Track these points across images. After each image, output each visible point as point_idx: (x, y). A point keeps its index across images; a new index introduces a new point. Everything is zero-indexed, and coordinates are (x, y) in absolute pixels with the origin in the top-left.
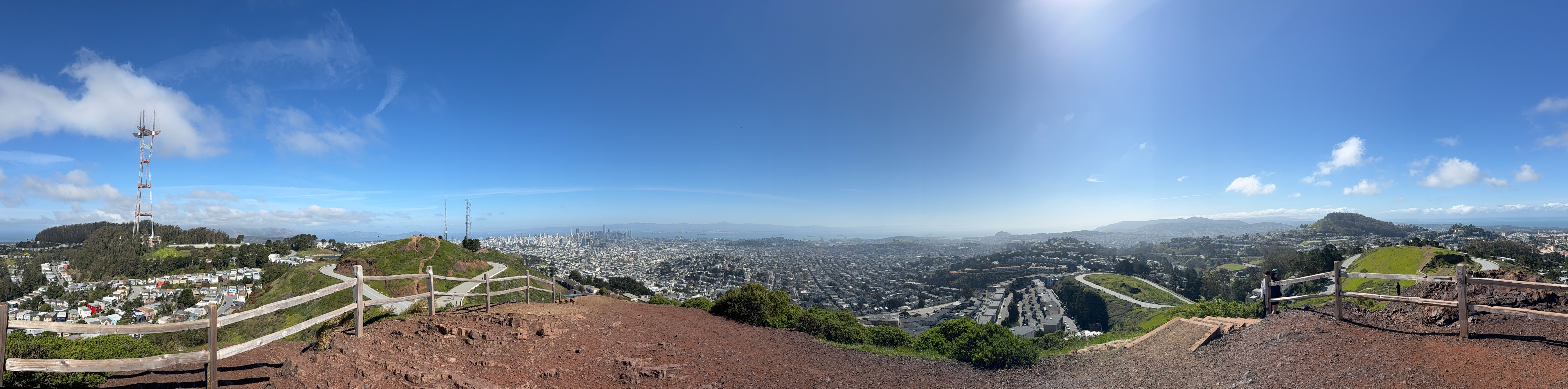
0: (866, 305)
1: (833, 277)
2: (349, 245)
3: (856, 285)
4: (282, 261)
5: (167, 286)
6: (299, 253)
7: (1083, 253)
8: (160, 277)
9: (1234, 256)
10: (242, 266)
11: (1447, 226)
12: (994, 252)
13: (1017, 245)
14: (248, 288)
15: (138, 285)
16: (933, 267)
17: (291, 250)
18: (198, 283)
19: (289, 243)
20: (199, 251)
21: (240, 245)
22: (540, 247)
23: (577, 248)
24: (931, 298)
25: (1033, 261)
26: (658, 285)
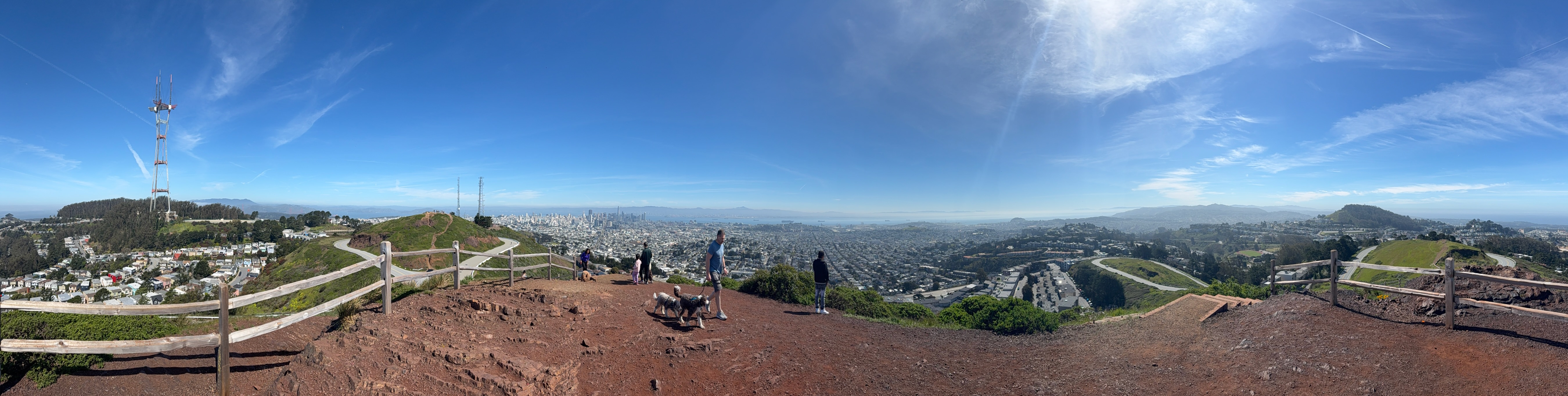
0: (881, 287)
1: (849, 261)
2: (363, 221)
3: (871, 269)
4: (296, 236)
5: (183, 257)
6: (313, 229)
7: (1100, 239)
8: (176, 249)
9: (1251, 243)
10: (257, 240)
11: (1464, 221)
12: (1009, 238)
13: (1033, 231)
14: (263, 261)
15: (156, 257)
16: (947, 252)
17: (305, 226)
18: (214, 256)
19: (303, 219)
20: (215, 226)
21: (253, 222)
22: (551, 226)
23: (590, 229)
24: (946, 281)
25: (1048, 246)
26: (670, 266)
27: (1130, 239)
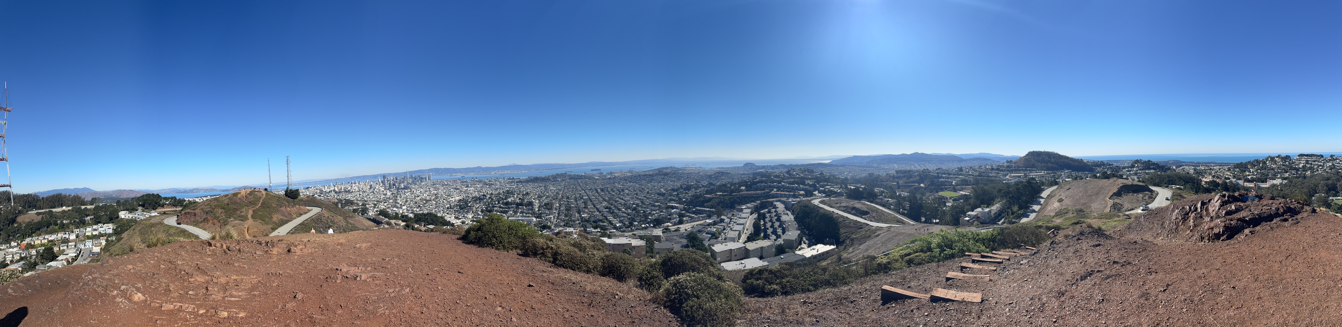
0: (636, 223)
2: (189, 200)
4: (130, 217)
5: (29, 247)
6: (145, 209)
7: (818, 182)
8: (21, 240)
9: (950, 186)
10: (96, 223)
11: (1129, 161)
12: (742, 180)
13: (761, 174)
14: (102, 241)
16: (691, 192)
17: (138, 208)
18: (58, 241)
19: (136, 201)
20: (58, 214)
21: (92, 206)
22: (352, 190)
23: (385, 191)
24: (689, 217)
25: (774, 187)
26: (457, 217)
27: (844, 182)
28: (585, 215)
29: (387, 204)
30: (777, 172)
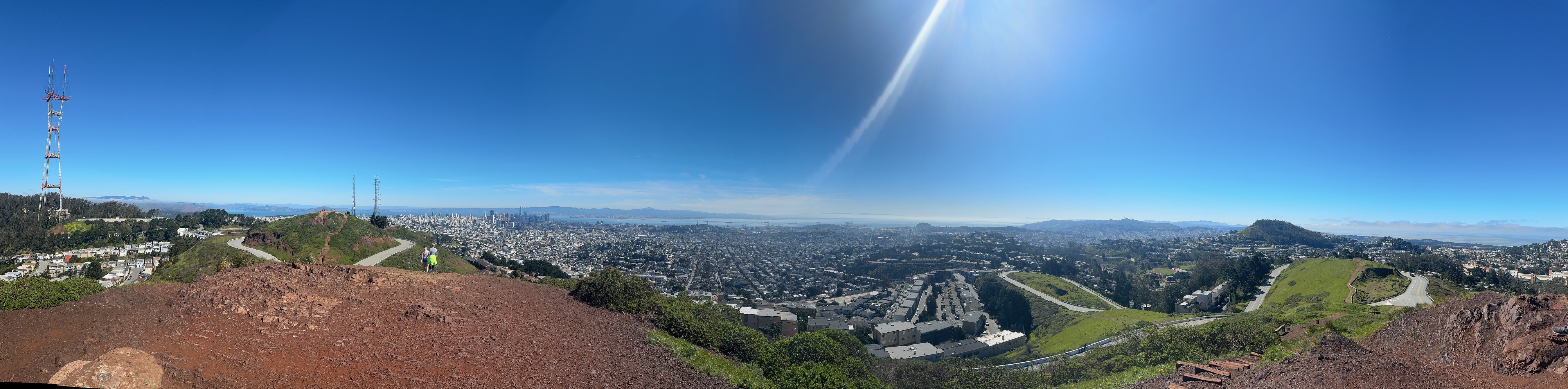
0: (786, 292)
1: (754, 264)
2: (258, 219)
3: (777, 273)
4: (190, 234)
5: (75, 260)
6: (207, 227)
7: (1008, 250)
8: (67, 251)
9: (1164, 261)
10: (150, 239)
11: (1376, 238)
12: (914, 244)
13: (939, 237)
14: (156, 260)
15: (44, 259)
16: (852, 255)
17: (200, 225)
18: (106, 256)
19: (198, 217)
20: (109, 225)
21: (150, 220)
22: (452, 227)
23: (491, 230)
24: (849, 287)
25: (954, 254)
26: (575, 269)
27: (1039, 252)
28: (727, 278)
29: (493, 245)
30: (958, 236)
